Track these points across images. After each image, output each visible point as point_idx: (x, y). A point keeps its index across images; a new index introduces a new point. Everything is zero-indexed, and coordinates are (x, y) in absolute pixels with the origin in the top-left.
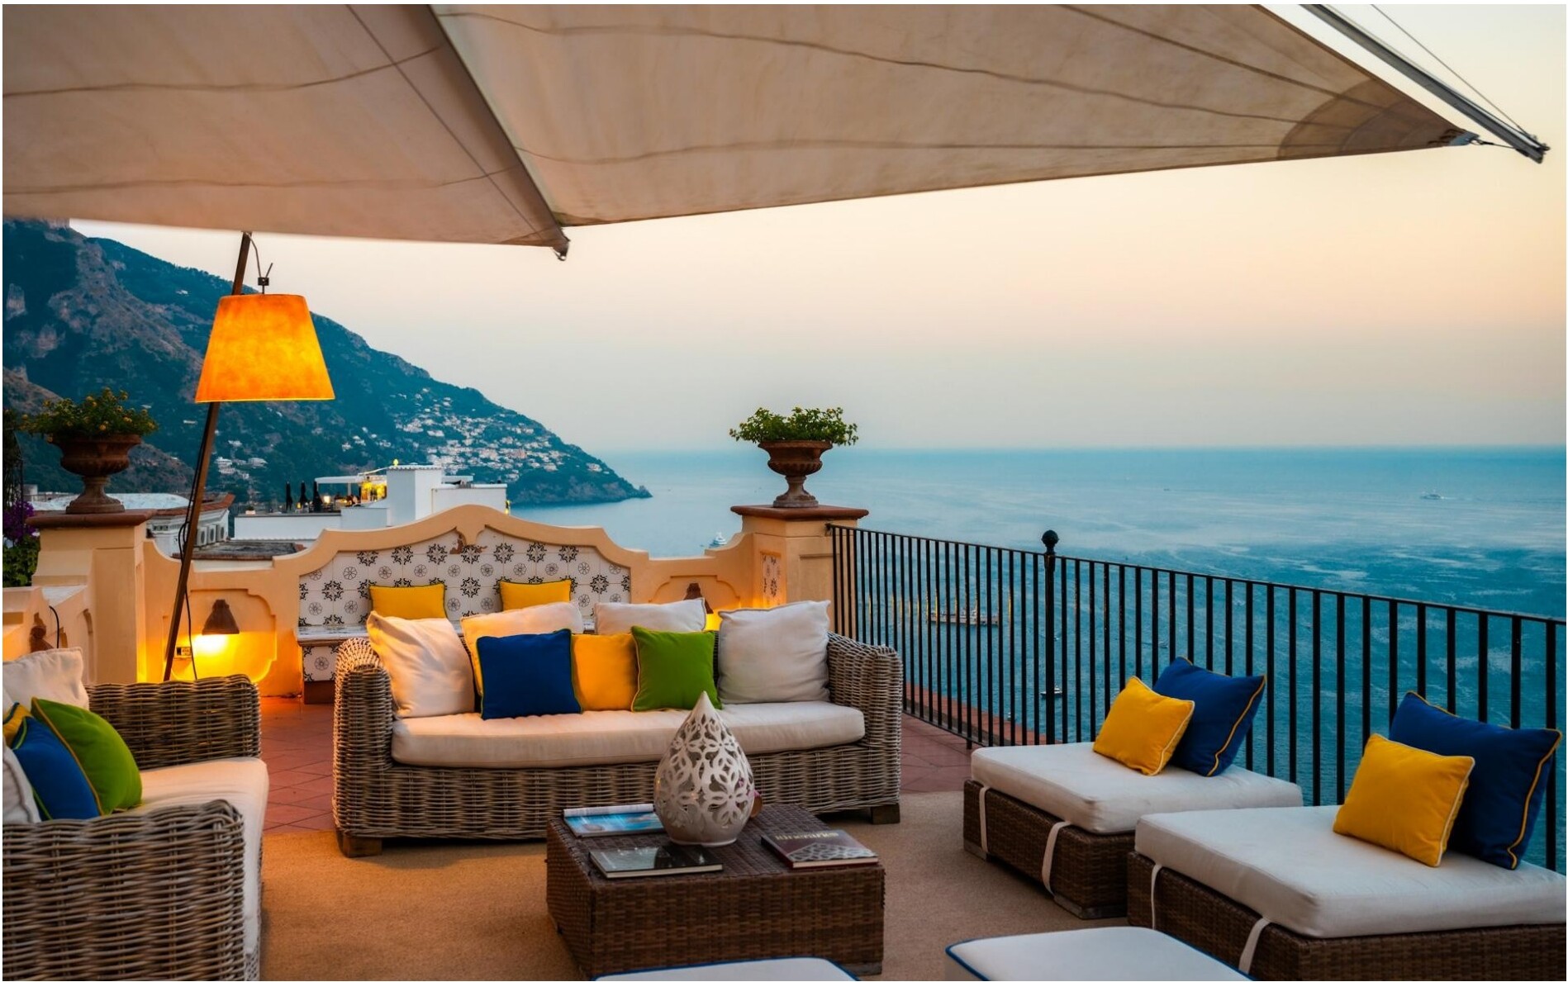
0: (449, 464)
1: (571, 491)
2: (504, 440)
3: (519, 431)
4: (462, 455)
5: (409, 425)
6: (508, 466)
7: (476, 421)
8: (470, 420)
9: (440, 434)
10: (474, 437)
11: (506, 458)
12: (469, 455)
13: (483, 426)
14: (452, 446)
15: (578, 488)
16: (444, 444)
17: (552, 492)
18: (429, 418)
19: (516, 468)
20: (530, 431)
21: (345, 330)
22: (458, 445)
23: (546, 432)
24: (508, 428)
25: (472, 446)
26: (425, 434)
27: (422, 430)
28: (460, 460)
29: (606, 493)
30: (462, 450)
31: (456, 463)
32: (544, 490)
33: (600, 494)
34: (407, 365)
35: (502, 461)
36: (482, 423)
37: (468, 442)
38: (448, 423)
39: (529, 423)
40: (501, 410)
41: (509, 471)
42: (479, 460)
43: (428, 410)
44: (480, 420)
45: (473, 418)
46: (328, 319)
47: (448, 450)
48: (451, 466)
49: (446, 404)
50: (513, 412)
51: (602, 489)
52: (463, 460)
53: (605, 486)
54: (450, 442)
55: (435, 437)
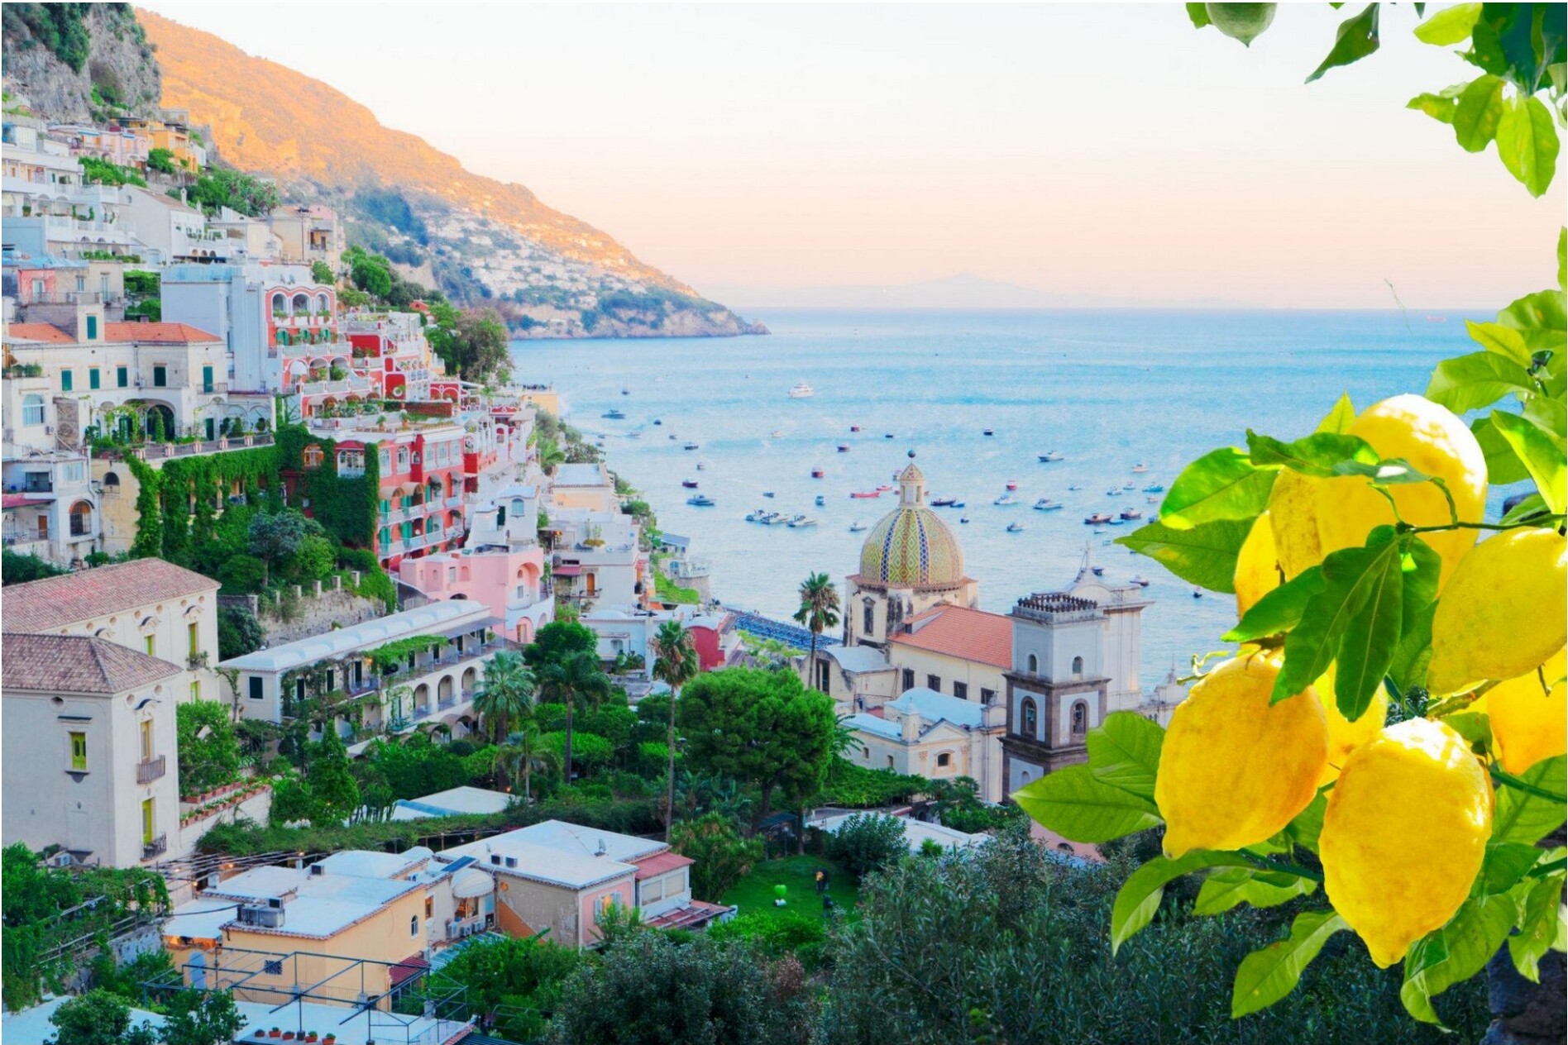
0: (503, 282)
1: (667, 322)
2: (567, 254)
3: (584, 243)
4: (519, 269)
5: (445, 229)
6: (582, 286)
7: (528, 227)
8: (520, 226)
9: (487, 241)
10: (531, 247)
11: (577, 276)
12: (528, 270)
13: (538, 235)
14: (504, 257)
15: (676, 318)
16: (492, 253)
17: (642, 323)
18: (469, 220)
19: (591, 288)
20: (597, 244)
21: (347, 99)
22: (512, 257)
23: (617, 246)
24: (570, 239)
25: (530, 258)
26: (465, 241)
27: (462, 235)
28: (518, 276)
29: (714, 325)
30: (518, 263)
31: (512, 279)
32: (631, 320)
33: (708, 328)
34: (432, 150)
35: (573, 280)
36: (536, 231)
37: (525, 252)
38: (494, 227)
39: (594, 233)
40: (557, 214)
41: (583, 293)
42: (541, 277)
43: (467, 210)
44: (534, 226)
45: (524, 223)
46: (324, 84)
47: (500, 263)
48: (506, 284)
49: (487, 203)
50: (573, 219)
51: (708, 319)
52: (521, 277)
53: (711, 315)
54: (502, 252)
55: (480, 245)
